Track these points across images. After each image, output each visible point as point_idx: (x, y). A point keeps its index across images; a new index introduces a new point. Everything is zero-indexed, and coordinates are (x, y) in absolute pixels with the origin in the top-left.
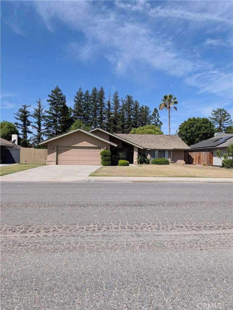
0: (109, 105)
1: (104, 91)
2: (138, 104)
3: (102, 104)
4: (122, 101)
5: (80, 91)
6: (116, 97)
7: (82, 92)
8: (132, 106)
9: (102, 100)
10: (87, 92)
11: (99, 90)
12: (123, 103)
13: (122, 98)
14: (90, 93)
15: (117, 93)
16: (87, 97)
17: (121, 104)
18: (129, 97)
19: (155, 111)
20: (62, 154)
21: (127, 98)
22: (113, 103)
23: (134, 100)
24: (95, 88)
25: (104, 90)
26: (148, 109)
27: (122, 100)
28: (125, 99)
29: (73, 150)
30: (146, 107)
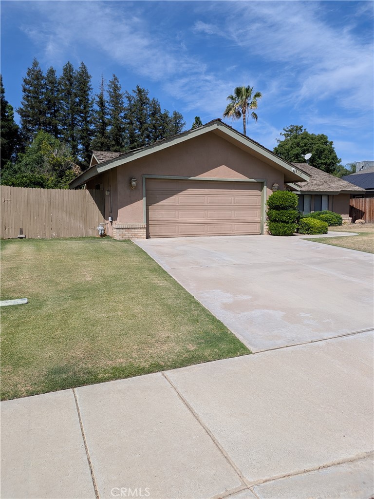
0: (101, 103)
1: (90, 73)
2: (159, 106)
3: (84, 100)
4: (127, 97)
5: (35, 69)
6: (116, 88)
7: (40, 71)
8: (148, 111)
9: (85, 91)
10: (52, 72)
11: (77, 68)
12: (130, 101)
13: (126, 92)
14: (59, 74)
15: (116, 79)
16: (52, 83)
17: (126, 104)
18: (140, 91)
19: (197, 123)
20: (160, 203)
21: (135, 92)
22: (109, 101)
23: (150, 97)
24: (69, 64)
25: (88, 71)
26: (180, 117)
27: (126, 95)
28: (134, 95)
29: (190, 191)
30: (175, 114)
